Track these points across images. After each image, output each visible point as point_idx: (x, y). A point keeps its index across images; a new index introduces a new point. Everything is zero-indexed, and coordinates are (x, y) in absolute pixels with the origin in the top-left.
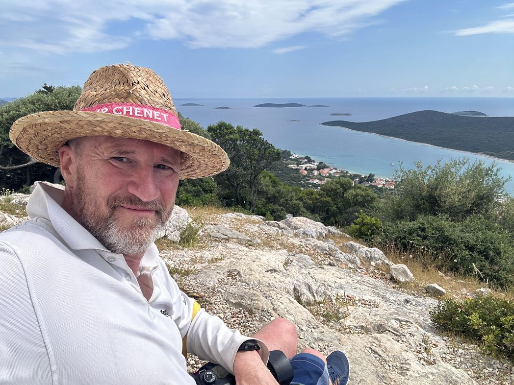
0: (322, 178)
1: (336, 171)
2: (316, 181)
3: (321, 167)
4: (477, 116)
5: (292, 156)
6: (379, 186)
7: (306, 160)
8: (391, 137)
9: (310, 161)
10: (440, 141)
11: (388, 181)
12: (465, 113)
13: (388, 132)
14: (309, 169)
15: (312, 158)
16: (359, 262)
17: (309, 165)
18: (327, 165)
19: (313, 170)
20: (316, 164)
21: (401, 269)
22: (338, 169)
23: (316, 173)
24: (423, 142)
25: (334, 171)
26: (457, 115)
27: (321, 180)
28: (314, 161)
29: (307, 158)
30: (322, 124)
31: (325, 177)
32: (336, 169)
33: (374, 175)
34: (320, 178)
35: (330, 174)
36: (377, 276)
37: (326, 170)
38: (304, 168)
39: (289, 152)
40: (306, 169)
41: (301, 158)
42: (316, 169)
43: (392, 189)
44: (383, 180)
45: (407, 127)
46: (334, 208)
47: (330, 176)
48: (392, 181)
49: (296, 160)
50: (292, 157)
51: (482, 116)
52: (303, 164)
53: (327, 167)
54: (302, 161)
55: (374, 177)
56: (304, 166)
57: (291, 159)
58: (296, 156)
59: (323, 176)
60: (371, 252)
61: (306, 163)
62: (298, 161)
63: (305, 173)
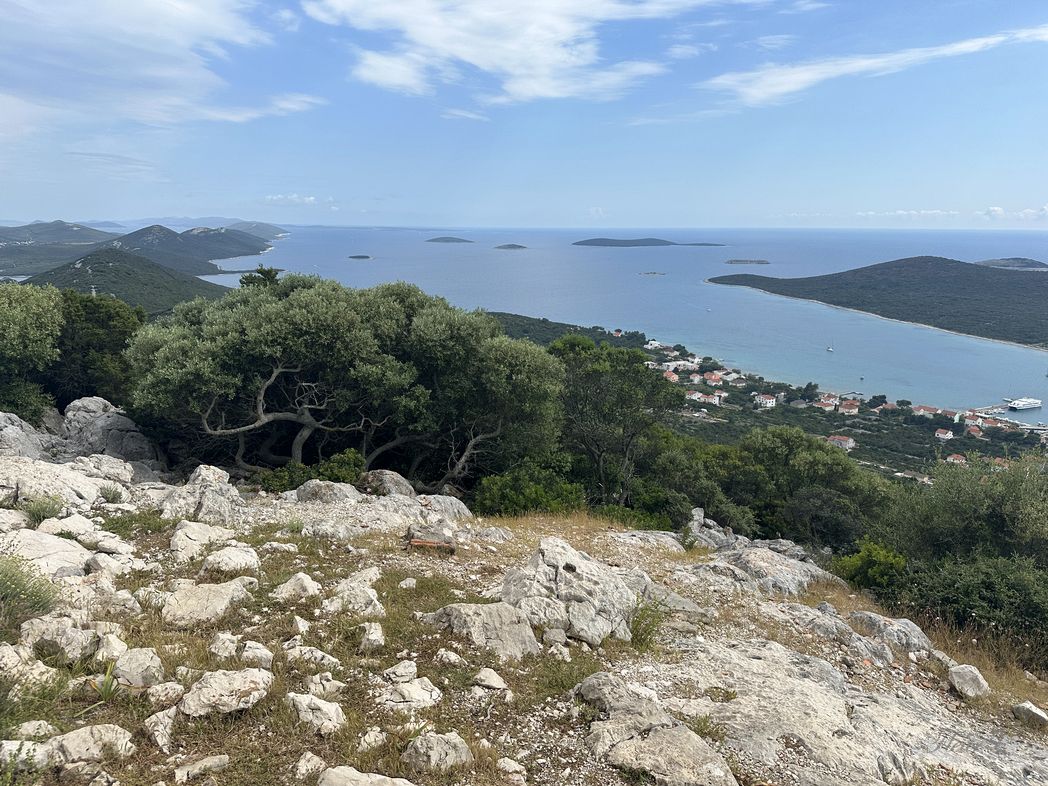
0: (710, 389)
1: (738, 376)
2: (697, 396)
3: (707, 367)
4: (1031, 269)
5: (648, 343)
6: (827, 409)
7: (677, 353)
8: (851, 310)
9: (684, 354)
10: (953, 319)
11: (845, 399)
12: (1003, 263)
13: (845, 300)
14: (683, 371)
15: (689, 350)
16: (890, 656)
17: (682, 362)
18: (720, 363)
19: (690, 372)
20: (697, 360)
21: (968, 674)
22: (742, 373)
23: (697, 379)
24: (917, 321)
25: (734, 376)
26: (987, 268)
27: (707, 394)
28: (693, 356)
29: (678, 348)
30: (710, 280)
31: (717, 388)
32: (738, 372)
33: (816, 386)
34: (707, 390)
35: (726, 382)
36: (925, 684)
37: (719, 374)
38: (672, 369)
39: (643, 336)
40: (676, 371)
41: (666, 349)
42: (697, 372)
43: (854, 416)
44: (835, 397)
45: (884, 290)
46: (771, 486)
47: (725, 386)
48: (854, 399)
49: (656, 351)
50: (649, 347)
51: (1040, 269)
52: (670, 361)
53: (720, 368)
54: (668, 355)
55: (818, 391)
56: (673, 365)
57: (647, 351)
58: (656, 344)
59: (710, 386)
60: (906, 635)
61: (676, 359)
62: (661, 356)
63: (675, 378)
